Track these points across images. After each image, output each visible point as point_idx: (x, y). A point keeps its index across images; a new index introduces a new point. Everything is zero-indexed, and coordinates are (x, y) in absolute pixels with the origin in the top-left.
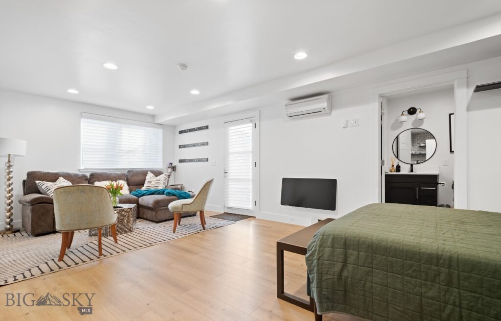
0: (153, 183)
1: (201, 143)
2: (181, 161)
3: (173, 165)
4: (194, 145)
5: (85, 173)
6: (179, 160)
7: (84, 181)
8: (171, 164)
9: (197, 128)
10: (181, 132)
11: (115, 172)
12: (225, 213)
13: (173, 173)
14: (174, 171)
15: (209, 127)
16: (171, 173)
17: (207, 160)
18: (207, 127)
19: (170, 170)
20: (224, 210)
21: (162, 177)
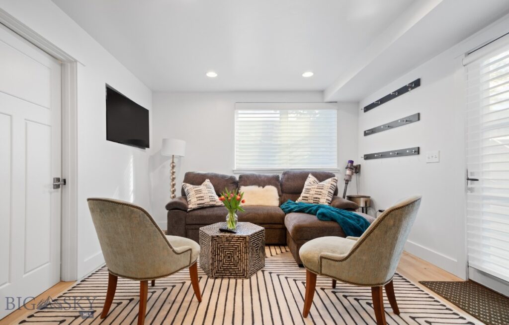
0: (311, 192)
1: (402, 120)
2: (367, 157)
3: (355, 164)
4: (389, 126)
5: (233, 175)
6: (365, 156)
7: (229, 185)
8: (352, 162)
9: (395, 92)
10: (367, 109)
11: (265, 174)
12: (470, 282)
13: (354, 177)
14: (356, 172)
15: (422, 82)
16: (350, 176)
17: (417, 151)
18: (417, 83)
19: (348, 172)
20: (468, 273)
21: (328, 182)
